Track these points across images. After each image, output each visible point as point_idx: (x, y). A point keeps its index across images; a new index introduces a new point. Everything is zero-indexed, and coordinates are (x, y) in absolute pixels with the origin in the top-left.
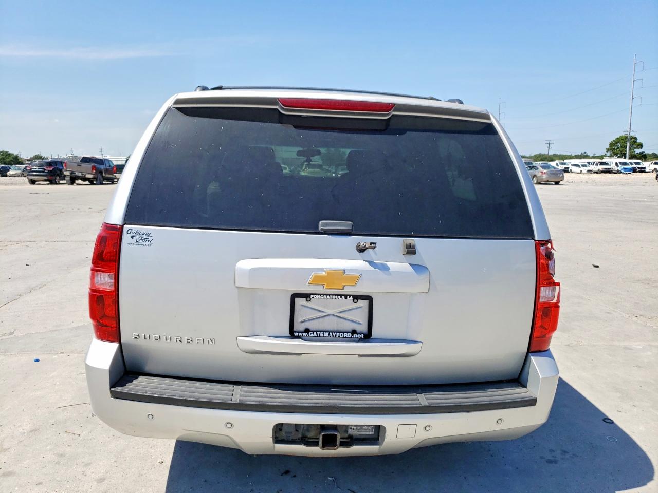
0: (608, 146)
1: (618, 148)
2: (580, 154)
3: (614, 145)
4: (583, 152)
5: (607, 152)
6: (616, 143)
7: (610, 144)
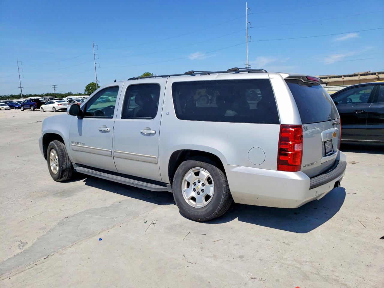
0: (85, 89)
1: (90, 89)
2: (68, 93)
3: (88, 88)
4: (69, 92)
5: (85, 91)
6: (89, 87)
7: (86, 87)
